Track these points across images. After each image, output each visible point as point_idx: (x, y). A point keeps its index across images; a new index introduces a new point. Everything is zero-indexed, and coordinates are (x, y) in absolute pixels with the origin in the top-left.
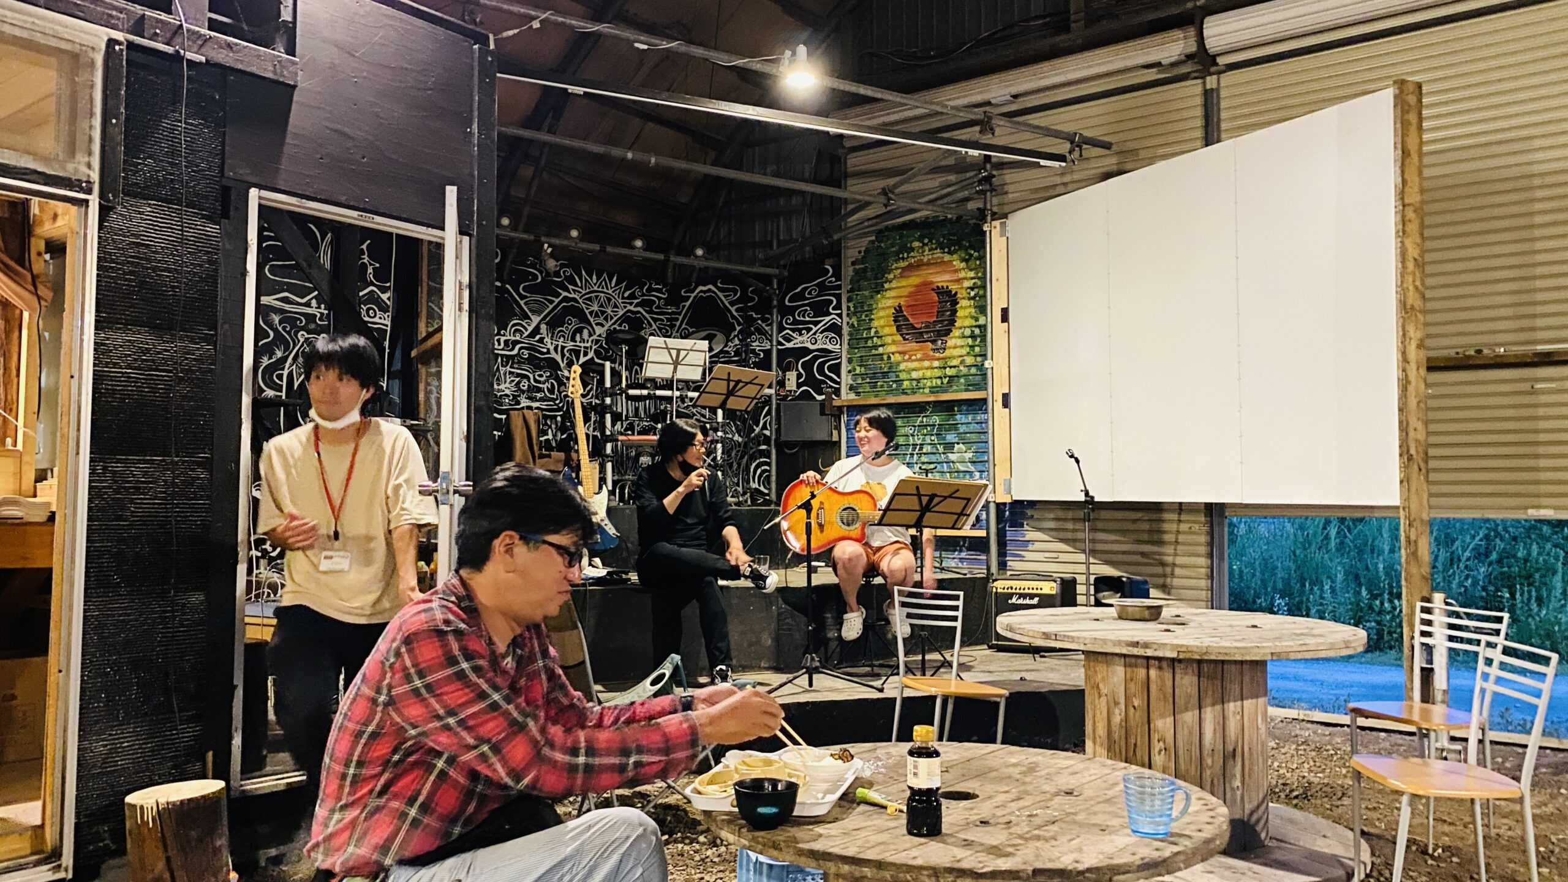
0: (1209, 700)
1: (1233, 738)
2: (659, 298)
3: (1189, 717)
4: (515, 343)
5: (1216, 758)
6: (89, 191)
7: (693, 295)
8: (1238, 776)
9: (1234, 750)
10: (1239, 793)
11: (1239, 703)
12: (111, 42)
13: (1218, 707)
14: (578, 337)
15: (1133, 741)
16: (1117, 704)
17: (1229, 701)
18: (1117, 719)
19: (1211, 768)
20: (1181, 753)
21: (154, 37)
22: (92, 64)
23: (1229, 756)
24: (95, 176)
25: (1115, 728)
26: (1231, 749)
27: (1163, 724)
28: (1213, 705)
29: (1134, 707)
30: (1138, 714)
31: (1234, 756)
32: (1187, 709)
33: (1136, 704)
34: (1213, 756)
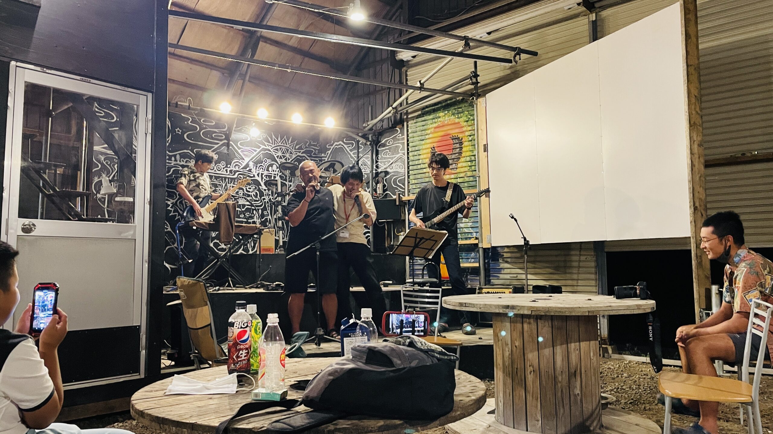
0: (558, 342)
1: (574, 364)
2: (315, 150)
3: (547, 352)
4: (235, 172)
5: (564, 376)
7: (332, 147)
8: (578, 387)
9: (575, 372)
10: (579, 398)
11: (577, 344)
13: (564, 346)
14: (270, 169)
15: (516, 367)
16: (507, 344)
17: (571, 343)
18: (507, 354)
19: (560, 382)
20: (543, 373)
23: (573, 375)
25: (506, 359)
26: (573, 371)
27: (532, 356)
28: (561, 344)
29: (516, 346)
30: (518, 351)
31: (575, 376)
32: (545, 347)
33: (517, 344)
34: (562, 375)
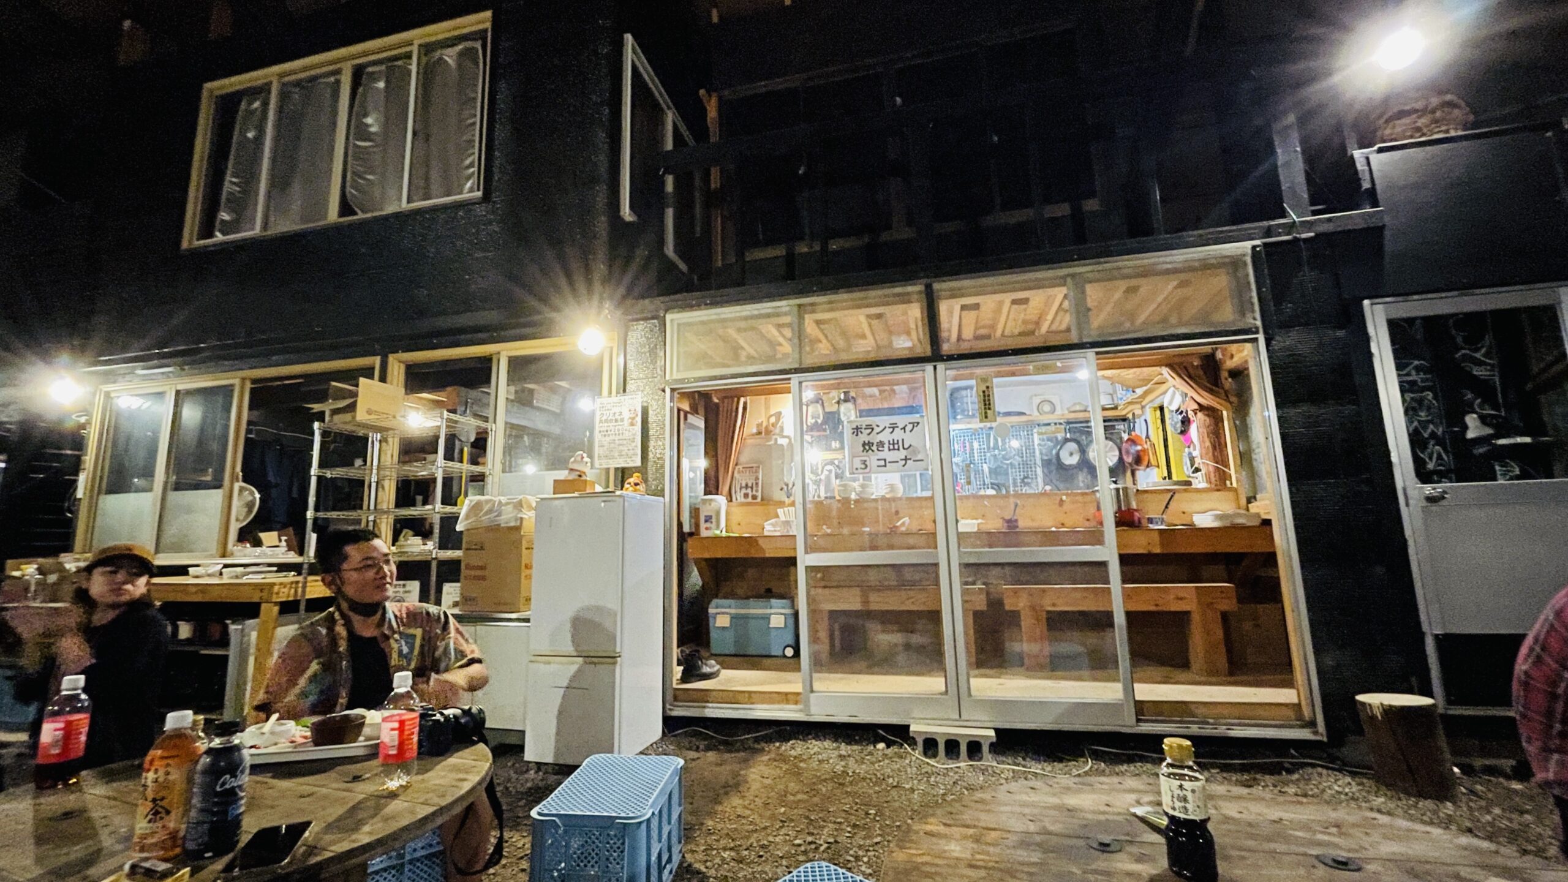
6: (1257, 332)
12: (1254, 247)
21: (1279, 235)
22: (1245, 264)
24: (1259, 323)
